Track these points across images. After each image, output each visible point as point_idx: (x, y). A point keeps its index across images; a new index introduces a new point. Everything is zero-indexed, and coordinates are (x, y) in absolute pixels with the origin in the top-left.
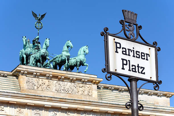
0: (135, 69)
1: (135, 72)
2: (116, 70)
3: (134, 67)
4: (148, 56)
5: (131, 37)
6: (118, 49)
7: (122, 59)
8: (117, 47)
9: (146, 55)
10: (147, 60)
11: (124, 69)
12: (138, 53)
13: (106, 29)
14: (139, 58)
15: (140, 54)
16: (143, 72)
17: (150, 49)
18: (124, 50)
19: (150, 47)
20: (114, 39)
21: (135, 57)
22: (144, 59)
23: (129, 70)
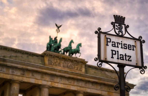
0: (123, 57)
1: (123, 59)
2: (106, 59)
3: (122, 56)
4: (134, 47)
5: (120, 34)
6: (108, 43)
7: (111, 50)
8: (107, 42)
9: (132, 47)
10: (133, 50)
11: (113, 58)
12: (125, 45)
13: (99, 29)
14: (126, 49)
15: (127, 46)
16: (130, 60)
17: (135, 42)
18: (114, 43)
19: (136, 40)
20: (105, 36)
21: (123, 48)
22: (131, 49)
23: (118, 58)
